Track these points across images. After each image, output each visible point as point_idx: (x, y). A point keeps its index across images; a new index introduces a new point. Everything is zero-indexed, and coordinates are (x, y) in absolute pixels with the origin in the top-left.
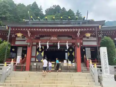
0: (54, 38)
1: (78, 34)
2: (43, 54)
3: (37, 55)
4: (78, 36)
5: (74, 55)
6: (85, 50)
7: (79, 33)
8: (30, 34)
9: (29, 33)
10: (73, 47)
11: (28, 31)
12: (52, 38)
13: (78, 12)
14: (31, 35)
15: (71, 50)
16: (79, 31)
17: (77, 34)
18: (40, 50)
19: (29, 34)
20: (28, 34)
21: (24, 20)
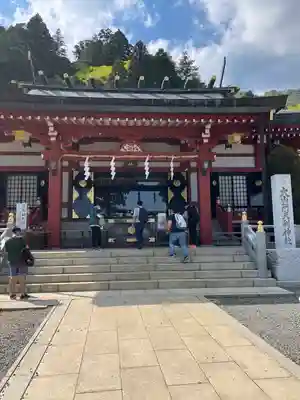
0: (130, 148)
1: (206, 135)
2: (91, 195)
3: (74, 198)
4: (206, 141)
5: (186, 198)
6: (218, 181)
7: (207, 131)
8: (56, 134)
9: (51, 129)
10: (184, 174)
11: (50, 124)
12: (126, 148)
13: (186, 58)
14: (57, 137)
15: (177, 184)
16: (209, 126)
17: (203, 135)
18: (83, 184)
19: (52, 133)
20: (50, 134)
21: (13, 82)
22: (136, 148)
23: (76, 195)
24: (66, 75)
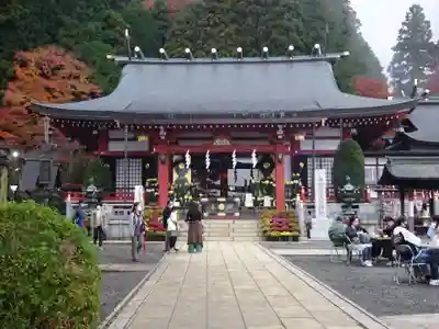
0: (221, 143)
1: (280, 132)
2: (188, 176)
4: (280, 137)
6: (306, 163)
7: (281, 130)
12: (218, 142)
14: (166, 136)
15: (267, 166)
18: (182, 166)
21: (109, 57)
22: (226, 142)
23: (175, 176)
24: (162, 51)
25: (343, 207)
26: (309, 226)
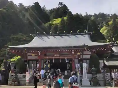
0: (56, 56)
2: (49, 66)
3: (45, 67)
15: (71, 62)
17: (72, 52)
18: (47, 63)
19: (39, 53)
21: (31, 34)
24: (44, 33)
25: (92, 75)
26: (81, 81)
